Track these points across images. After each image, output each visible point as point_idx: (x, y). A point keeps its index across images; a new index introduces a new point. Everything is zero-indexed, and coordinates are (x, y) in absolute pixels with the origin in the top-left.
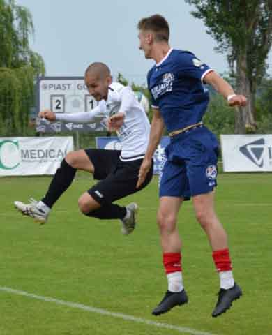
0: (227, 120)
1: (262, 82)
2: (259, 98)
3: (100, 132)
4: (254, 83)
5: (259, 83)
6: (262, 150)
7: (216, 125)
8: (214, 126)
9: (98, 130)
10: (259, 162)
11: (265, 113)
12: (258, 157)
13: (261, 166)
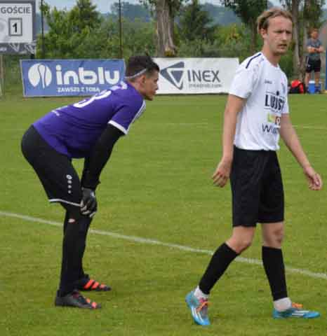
0: (146, 45)
1: (181, 8)
2: (177, 23)
3: (24, 55)
4: (173, 9)
5: (178, 9)
6: (181, 73)
7: (135, 49)
8: (132, 50)
9: (23, 52)
10: (179, 85)
11: (183, 38)
12: (178, 80)
13: (181, 88)
